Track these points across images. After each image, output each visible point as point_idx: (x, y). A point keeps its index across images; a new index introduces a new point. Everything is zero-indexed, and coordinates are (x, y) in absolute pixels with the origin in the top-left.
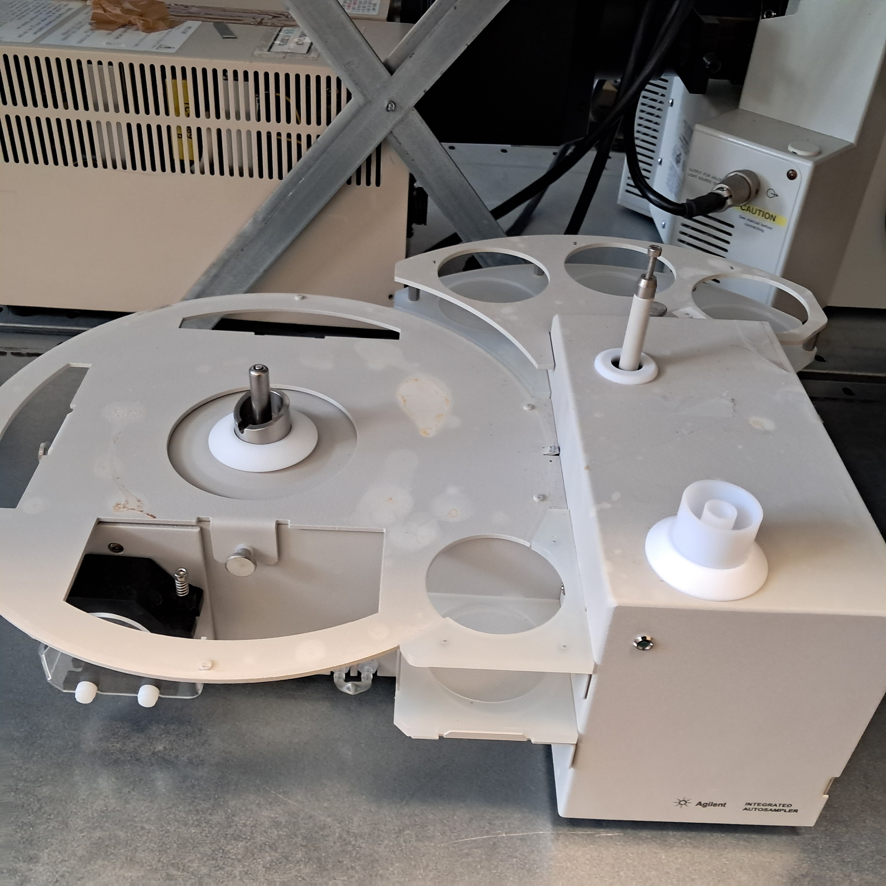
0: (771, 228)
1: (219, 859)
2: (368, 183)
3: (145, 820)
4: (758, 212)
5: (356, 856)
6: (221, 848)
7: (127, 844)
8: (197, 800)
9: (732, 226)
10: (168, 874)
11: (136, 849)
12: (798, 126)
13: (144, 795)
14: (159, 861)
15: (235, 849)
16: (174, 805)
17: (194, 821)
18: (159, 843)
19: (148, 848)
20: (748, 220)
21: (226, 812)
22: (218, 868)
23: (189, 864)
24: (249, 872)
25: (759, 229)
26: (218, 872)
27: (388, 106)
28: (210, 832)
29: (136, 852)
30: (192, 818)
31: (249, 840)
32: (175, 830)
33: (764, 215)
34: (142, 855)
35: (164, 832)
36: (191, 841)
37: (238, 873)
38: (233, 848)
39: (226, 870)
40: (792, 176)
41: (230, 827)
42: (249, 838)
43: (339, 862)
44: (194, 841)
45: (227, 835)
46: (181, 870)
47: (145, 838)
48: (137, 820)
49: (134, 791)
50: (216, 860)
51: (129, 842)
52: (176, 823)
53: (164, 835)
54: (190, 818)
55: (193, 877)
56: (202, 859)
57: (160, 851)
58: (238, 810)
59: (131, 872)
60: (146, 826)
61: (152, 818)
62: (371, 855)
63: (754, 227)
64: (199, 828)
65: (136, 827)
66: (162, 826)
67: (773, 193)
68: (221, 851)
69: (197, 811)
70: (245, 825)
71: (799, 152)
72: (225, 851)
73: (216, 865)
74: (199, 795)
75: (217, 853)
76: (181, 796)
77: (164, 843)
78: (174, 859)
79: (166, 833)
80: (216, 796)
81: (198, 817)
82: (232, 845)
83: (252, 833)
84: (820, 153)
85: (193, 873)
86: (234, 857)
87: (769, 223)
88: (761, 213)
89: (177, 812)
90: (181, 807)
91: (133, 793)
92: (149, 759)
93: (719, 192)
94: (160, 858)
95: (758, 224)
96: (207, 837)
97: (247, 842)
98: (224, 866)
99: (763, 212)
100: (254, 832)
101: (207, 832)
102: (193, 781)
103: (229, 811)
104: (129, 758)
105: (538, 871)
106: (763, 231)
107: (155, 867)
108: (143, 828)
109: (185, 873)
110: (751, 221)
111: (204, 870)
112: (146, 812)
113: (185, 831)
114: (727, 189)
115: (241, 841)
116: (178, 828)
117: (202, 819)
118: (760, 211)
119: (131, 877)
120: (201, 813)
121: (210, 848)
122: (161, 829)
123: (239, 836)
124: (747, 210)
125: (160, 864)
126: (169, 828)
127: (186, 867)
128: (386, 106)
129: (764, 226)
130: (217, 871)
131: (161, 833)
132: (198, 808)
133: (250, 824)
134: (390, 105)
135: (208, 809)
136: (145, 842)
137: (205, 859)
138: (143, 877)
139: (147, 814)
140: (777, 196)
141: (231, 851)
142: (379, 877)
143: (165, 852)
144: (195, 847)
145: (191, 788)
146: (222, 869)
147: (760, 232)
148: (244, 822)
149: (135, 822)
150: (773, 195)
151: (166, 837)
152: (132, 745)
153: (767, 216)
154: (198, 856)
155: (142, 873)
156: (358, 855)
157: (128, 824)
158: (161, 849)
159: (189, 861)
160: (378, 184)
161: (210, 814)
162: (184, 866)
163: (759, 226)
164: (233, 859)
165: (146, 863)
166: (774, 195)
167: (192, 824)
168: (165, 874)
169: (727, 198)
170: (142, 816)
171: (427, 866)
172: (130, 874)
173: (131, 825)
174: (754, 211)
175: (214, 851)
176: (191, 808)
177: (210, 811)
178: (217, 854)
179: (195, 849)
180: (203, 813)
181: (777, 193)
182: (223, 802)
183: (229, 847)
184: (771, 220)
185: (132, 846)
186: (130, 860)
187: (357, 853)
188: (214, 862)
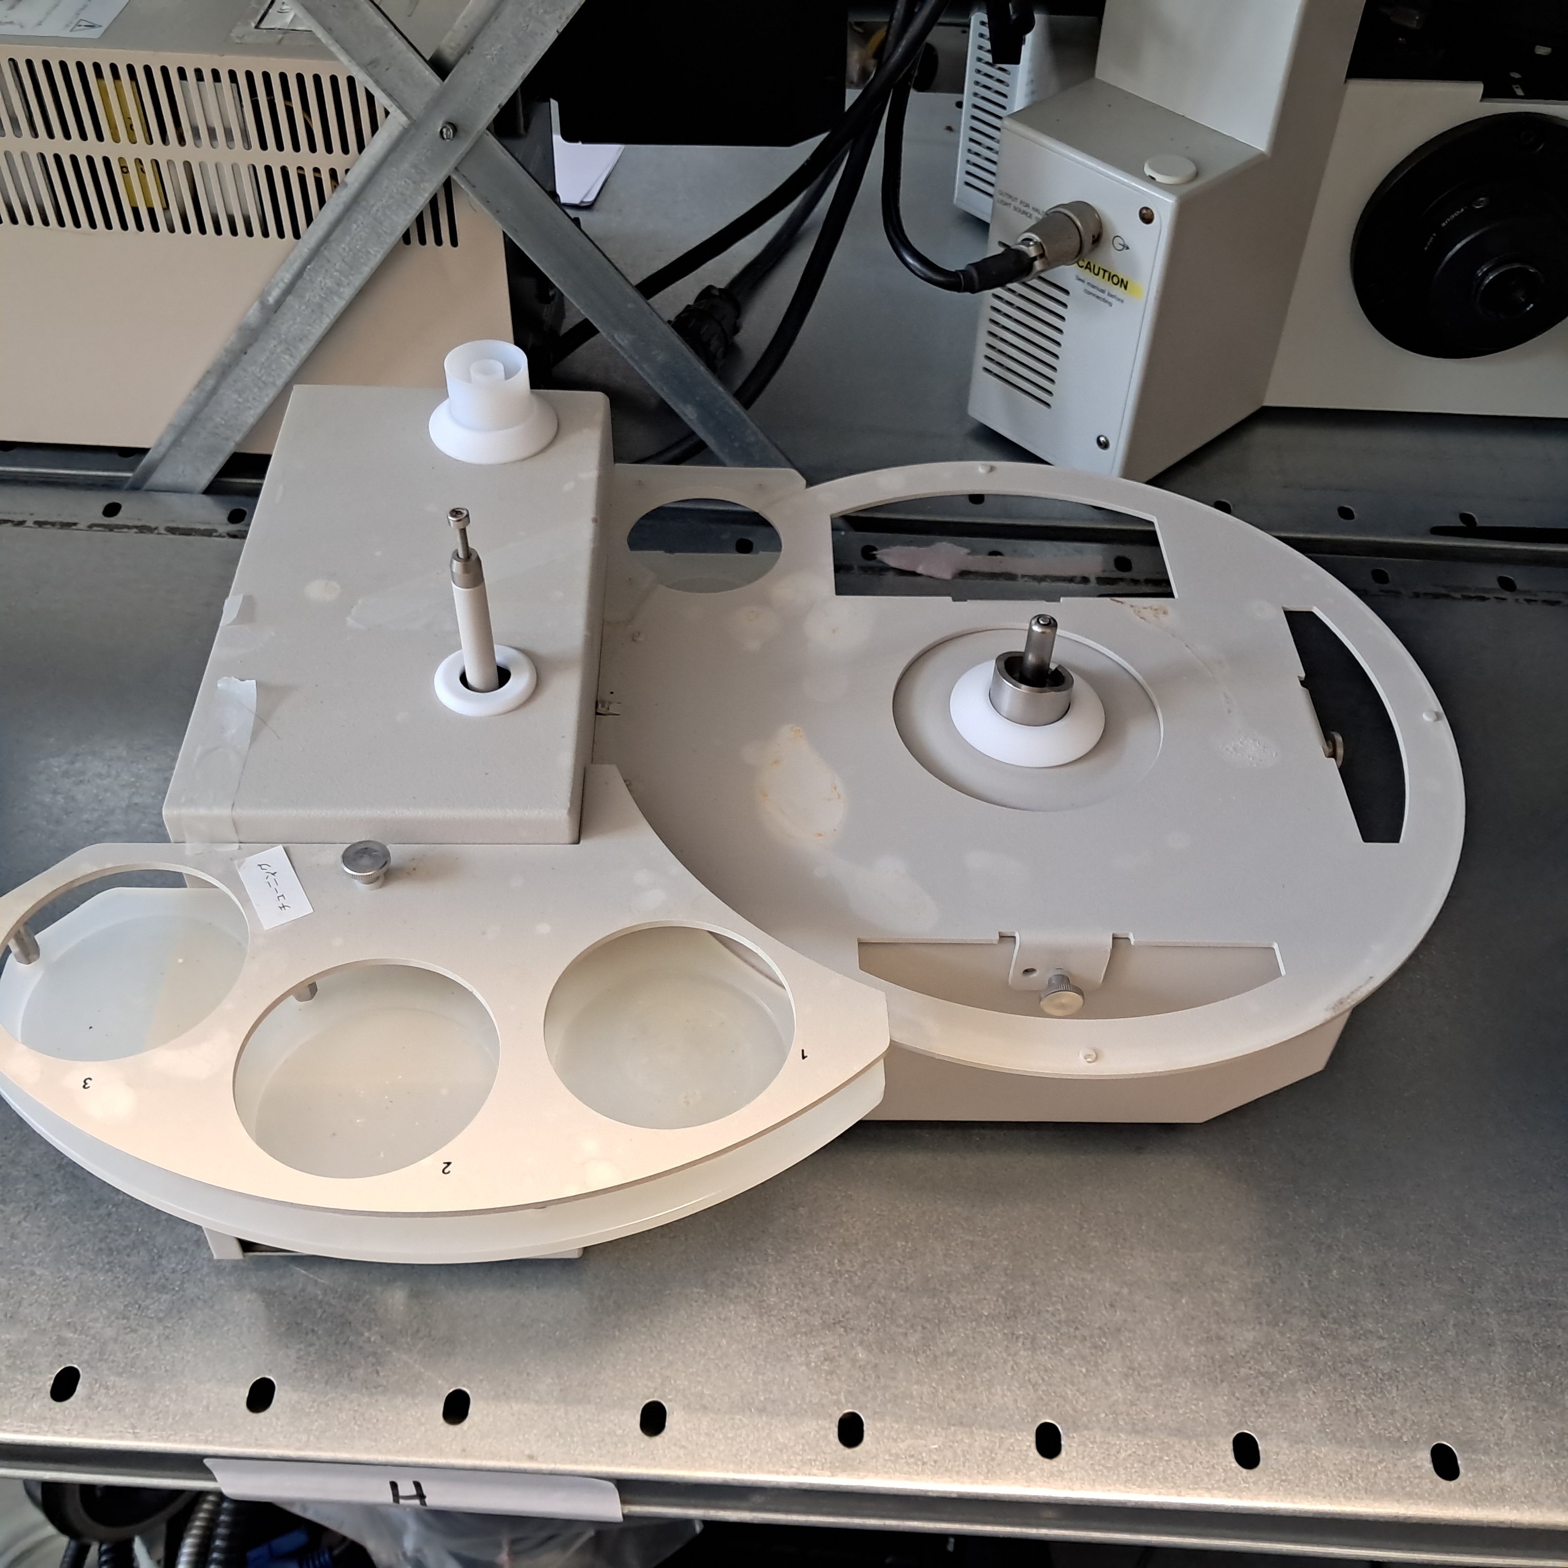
0: (1122, 301)
1: (132, 1317)
2: (439, 241)
3: (36, 1262)
4: (1102, 272)
5: (321, 1316)
6: (136, 1303)
7: (8, 1295)
8: (113, 1235)
9: (1067, 292)
10: (59, 1337)
11: (20, 1303)
12: (1183, 116)
13: (39, 1227)
14: (49, 1319)
15: (157, 1304)
16: (79, 1242)
17: (104, 1265)
18: (52, 1294)
19: (36, 1301)
20: (1089, 283)
21: (150, 1251)
22: (129, 1330)
23: (91, 1324)
24: (171, 1336)
25: (1105, 301)
26: (129, 1336)
27: (441, 132)
28: (124, 1280)
29: (20, 1306)
30: (103, 1260)
31: (177, 1292)
32: (76, 1277)
33: (1111, 277)
34: (27, 1311)
35: (61, 1279)
36: (97, 1292)
37: (156, 1337)
38: (154, 1303)
39: (139, 1333)
40: (1147, 217)
41: (154, 1273)
42: (177, 1289)
43: (297, 1324)
44: (101, 1292)
45: (148, 1284)
46: (78, 1332)
47: (35, 1287)
48: (26, 1261)
49: (26, 1221)
50: (128, 1319)
51: (11, 1293)
52: (79, 1267)
53: (61, 1283)
54: (99, 1260)
55: (93, 1341)
56: (108, 1318)
57: (52, 1306)
58: (167, 1249)
59: (9, 1334)
60: (38, 1271)
61: (47, 1259)
62: (342, 1316)
63: (1098, 297)
64: (110, 1273)
65: (23, 1272)
66: (59, 1271)
67: (1122, 243)
68: (137, 1306)
69: (110, 1249)
70: (174, 1271)
71: (1159, 178)
72: (143, 1306)
73: (127, 1326)
74: (116, 1228)
75: (130, 1309)
76: (91, 1228)
77: (59, 1294)
78: (71, 1317)
79: (64, 1280)
80: (140, 1230)
81: (111, 1259)
82: (152, 1298)
83: (182, 1283)
84: (1197, 175)
85: (94, 1337)
86: (153, 1315)
87: (1118, 291)
88: (1107, 275)
89: (82, 1251)
90: (88, 1246)
91: (24, 1224)
92: (53, 1175)
93: (1023, 247)
94: (51, 1315)
95: (1103, 291)
96: (119, 1286)
97: (174, 1295)
98: (138, 1327)
99: (1110, 274)
100: (186, 1280)
101: (120, 1280)
102: (110, 1207)
103: (155, 1250)
104: (24, 1173)
105: (571, 1341)
106: (1111, 304)
107: (43, 1327)
108: (33, 1274)
109: (83, 1336)
110: (1093, 287)
111: (109, 1332)
112: (40, 1251)
113: (91, 1279)
114: (1036, 243)
115: (167, 1293)
116: (82, 1274)
117: (116, 1261)
118: (1105, 271)
119: (9, 1340)
120: (115, 1253)
121: (121, 1302)
122: (58, 1275)
123: (164, 1287)
124: (1086, 268)
125: (51, 1324)
126: (68, 1274)
127: (86, 1328)
128: (439, 130)
129: (1112, 296)
130: (127, 1334)
131: (57, 1281)
132: (112, 1246)
133: (181, 1269)
134: (444, 130)
135: (126, 1247)
136: (33, 1293)
137: (113, 1318)
138: (25, 1341)
139: (40, 1254)
140: (1128, 248)
141: (151, 1307)
142: (347, 1346)
143: (60, 1306)
144: (101, 1301)
145: (106, 1218)
146: (134, 1331)
147: (1107, 305)
148: (173, 1265)
149: (23, 1265)
150: (1121, 247)
151: (64, 1286)
152: (30, 1154)
153: (1115, 280)
154: (105, 1312)
155: (25, 1336)
156: (324, 1315)
157: (13, 1268)
158: (54, 1302)
159: (90, 1321)
160: (454, 243)
161: (128, 1255)
162: (83, 1327)
163: (1105, 296)
164: (152, 1318)
165: (32, 1321)
166: (1124, 246)
167: (102, 1268)
168: (55, 1337)
169: (1035, 259)
170: (34, 1256)
171: (418, 1331)
172: (8, 1336)
173: (16, 1269)
174: (1096, 271)
175: (126, 1306)
176: (103, 1245)
177: (128, 1250)
178: (130, 1311)
179: (102, 1303)
180: (119, 1252)
181: (1127, 243)
182: (148, 1237)
183: (148, 1301)
184: (1121, 286)
185: (15, 1298)
186: (11, 1317)
187: (324, 1312)
188: (125, 1321)
